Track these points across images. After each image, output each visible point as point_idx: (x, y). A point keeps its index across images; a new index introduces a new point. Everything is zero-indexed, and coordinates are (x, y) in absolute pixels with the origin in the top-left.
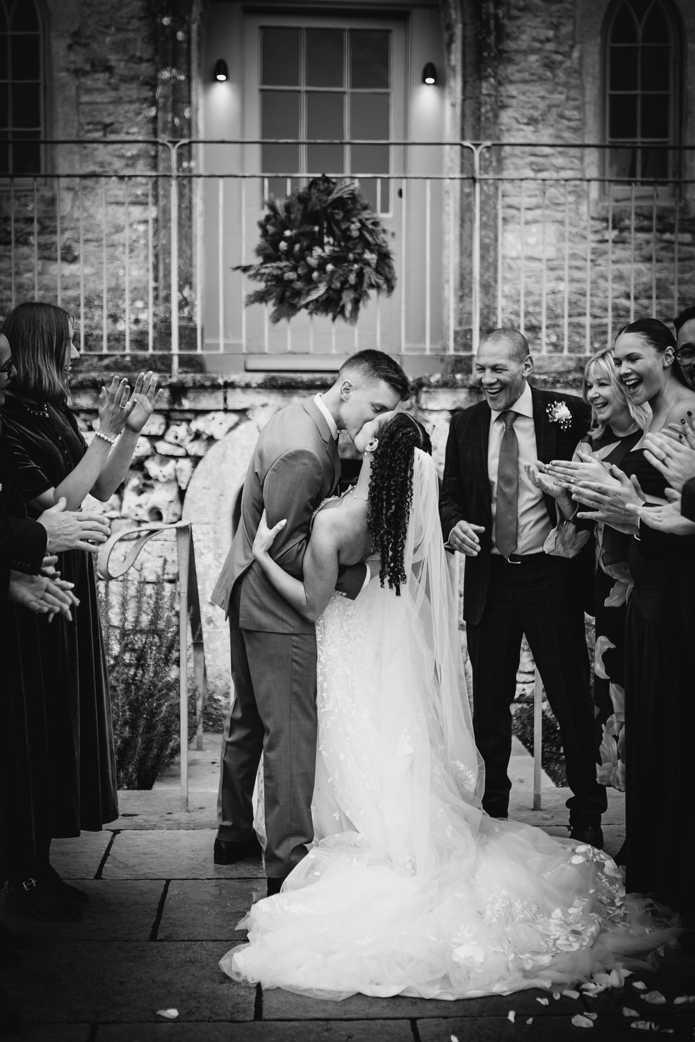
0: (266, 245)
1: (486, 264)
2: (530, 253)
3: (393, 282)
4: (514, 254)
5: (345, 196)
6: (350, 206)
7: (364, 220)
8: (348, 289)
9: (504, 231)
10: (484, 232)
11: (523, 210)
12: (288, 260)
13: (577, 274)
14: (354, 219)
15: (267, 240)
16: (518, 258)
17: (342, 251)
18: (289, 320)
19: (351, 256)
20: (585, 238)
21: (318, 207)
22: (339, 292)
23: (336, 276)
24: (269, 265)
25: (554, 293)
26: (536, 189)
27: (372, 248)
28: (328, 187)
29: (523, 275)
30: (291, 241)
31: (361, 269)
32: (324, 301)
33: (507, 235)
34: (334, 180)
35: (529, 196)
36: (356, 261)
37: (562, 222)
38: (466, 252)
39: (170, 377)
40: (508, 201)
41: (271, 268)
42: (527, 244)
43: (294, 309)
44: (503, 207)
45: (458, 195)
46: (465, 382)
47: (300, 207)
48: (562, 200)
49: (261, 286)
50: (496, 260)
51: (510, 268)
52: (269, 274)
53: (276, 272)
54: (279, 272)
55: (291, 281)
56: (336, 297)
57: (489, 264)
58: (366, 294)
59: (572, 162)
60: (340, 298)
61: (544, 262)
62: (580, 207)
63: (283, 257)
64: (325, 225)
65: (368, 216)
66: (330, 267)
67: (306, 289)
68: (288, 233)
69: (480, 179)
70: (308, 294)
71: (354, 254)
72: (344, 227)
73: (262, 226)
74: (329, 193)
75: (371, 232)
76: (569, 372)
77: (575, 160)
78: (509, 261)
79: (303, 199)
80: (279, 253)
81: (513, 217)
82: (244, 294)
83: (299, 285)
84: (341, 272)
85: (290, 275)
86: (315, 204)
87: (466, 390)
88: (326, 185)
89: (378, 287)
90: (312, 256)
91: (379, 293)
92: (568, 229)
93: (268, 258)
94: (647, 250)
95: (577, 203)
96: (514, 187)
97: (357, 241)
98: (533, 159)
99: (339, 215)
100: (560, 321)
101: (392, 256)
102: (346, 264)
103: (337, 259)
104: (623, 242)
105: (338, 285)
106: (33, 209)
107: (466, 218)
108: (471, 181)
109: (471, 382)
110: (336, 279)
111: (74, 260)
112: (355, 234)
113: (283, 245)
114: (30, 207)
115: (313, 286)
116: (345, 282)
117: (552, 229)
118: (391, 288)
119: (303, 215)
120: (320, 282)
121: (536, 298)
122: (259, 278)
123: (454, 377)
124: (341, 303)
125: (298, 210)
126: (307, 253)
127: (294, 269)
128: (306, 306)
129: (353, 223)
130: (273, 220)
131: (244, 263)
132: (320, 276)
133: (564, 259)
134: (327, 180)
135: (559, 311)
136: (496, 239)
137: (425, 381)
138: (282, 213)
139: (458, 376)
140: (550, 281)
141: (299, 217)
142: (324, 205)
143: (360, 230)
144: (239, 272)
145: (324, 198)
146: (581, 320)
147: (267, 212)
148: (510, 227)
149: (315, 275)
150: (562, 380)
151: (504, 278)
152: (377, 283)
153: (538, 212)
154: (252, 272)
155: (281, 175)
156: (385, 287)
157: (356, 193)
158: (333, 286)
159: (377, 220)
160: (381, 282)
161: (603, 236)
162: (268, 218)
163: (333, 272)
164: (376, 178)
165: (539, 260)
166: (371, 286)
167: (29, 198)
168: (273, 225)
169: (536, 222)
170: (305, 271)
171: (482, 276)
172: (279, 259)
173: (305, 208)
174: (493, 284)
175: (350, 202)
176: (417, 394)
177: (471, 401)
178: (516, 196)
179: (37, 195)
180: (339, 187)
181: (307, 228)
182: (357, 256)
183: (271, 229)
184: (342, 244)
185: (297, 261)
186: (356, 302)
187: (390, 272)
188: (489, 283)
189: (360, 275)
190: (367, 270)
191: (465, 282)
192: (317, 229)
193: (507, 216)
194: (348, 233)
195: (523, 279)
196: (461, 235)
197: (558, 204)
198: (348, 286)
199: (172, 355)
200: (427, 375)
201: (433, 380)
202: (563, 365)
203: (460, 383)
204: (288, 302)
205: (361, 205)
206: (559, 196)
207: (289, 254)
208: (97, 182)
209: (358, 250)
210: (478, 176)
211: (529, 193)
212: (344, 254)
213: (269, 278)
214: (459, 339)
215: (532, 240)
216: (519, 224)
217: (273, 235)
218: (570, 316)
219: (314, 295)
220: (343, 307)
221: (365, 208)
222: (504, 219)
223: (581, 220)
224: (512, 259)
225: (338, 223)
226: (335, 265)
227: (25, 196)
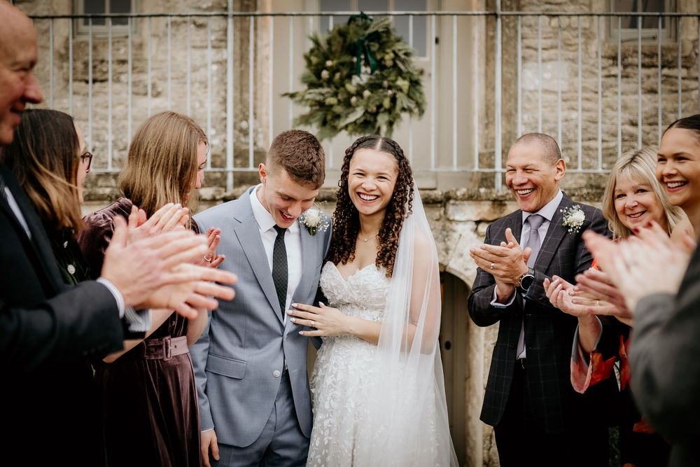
0: (311, 74)
1: (508, 96)
2: (546, 87)
3: (424, 107)
4: (532, 88)
5: (381, 30)
6: (385, 39)
7: (397, 51)
8: (383, 112)
9: (523, 68)
10: (505, 69)
11: (540, 50)
12: (329, 86)
13: (589, 105)
14: (388, 51)
15: (311, 70)
16: (536, 91)
17: (378, 79)
18: (331, 141)
19: (386, 83)
20: (594, 73)
21: (355, 40)
22: (375, 115)
23: (371, 101)
24: (311, 91)
25: (567, 120)
26: (550, 32)
27: (404, 75)
28: (365, 23)
29: (540, 105)
30: (333, 71)
31: (395, 94)
32: (362, 123)
33: (525, 71)
34: (371, 17)
35: (545, 38)
36: (390, 88)
37: (574, 61)
38: (490, 86)
39: (226, 191)
40: (527, 42)
41: (314, 94)
42: (544, 79)
43: (335, 130)
44: (522, 48)
45: (483, 38)
46: (489, 196)
47: (340, 39)
48: (574, 41)
49: (307, 110)
50: (516, 93)
51: (529, 100)
52: (313, 100)
53: (319, 98)
54: (321, 98)
55: (331, 106)
56: (372, 120)
57: (510, 96)
58: (398, 116)
59: (582, 9)
60: (376, 121)
61: (560, 94)
62: (589, 47)
63: (325, 84)
64: (363, 57)
65: (400, 48)
66: (367, 93)
67: (345, 112)
68: (329, 63)
69: (502, 15)
70: (347, 116)
71: (389, 81)
72: (379, 56)
73: (307, 58)
74: (366, 28)
75: (403, 62)
76: (580, 188)
77: (584, 7)
78: (527, 93)
79: (342, 33)
80: (321, 81)
81: (531, 56)
82: (291, 117)
83: (338, 109)
84: (376, 97)
85: (331, 100)
86: (353, 38)
87: (490, 203)
88: (364, 20)
89: (410, 111)
90: (351, 83)
91: (411, 116)
92: (580, 67)
93: (312, 85)
94: (649, 84)
95: (586, 44)
96: (532, 31)
97: (391, 69)
98: (548, 6)
99: (375, 47)
100: (572, 145)
101: (423, 83)
102: (381, 90)
103: (374, 86)
104: (627, 77)
105: (375, 109)
106: (126, 52)
107: (490, 58)
108: (494, 17)
109: (494, 196)
110: (373, 103)
111: (158, 95)
112: (389, 63)
113: (325, 74)
114: (122, 51)
115: (351, 109)
116: (380, 106)
117: (565, 67)
118: (422, 112)
119: (343, 47)
120: (358, 106)
121: (552, 126)
122: (304, 103)
123: (478, 191)
124: (377, 125)
125: (339, 42)
126: (346, 81)
127: (335, 95)
128: (346, 127)
129: (387, 53)
130: (316, 52)
131: (291, 91)
132: (358, 100)
133: (576, 92)
134: (364, 17)
135: (571, 136)
136: (516, 74)
137: (452, 194)
138: (325, 46)
139: (482, 190)
140: (563, 110)
141: (339, 49)
142: (362, 38)
143: (394, 60)
144: (287, 98)
145: (361, 32)
146: (592, 144)
147: (311, 45)
148: (529, 64)
149: (354, 100)
150: (576, 194)
151: (524, 108)
152: (408, 107)
153: (552, 52)
154: (298, 98)
155: (324, 13)
156: (416, 110)
157: (391, 27)
158: (369, 110)
159: (409, 51)
160: (412, 105)
161: (609, 71)
162: (312, 51)
163: (369, 98)
164: (408, 15)
165: (555, 93)
166: (404, 109)
167: (121, 44)
168: (316, 56)
169: (551, 60)
170: (345, 96)
171: (503, 105)
172: (321, 86)
173: (345, 41)
174: (514, 112)
175: (384, 35)
176: (445, 206)
177: (495, 213)
178: (534, 38)
179: (129, 41)
180: (375, 23)
181: (346, 58)
182: (391, 84)
183: (314, 60)
184: (377, 72)
185: (337, 88)
186: (391, 124)
187: (420, 98)
188: (511, 112)
189: (394, 100)
190: (399, 95)
191: (489, 112)
192: (355, 59)
193: (526, 55)
194: (383, 62)
195: (540, 110)
196: (486, 72)
197: (570, 45)
198: (382, 110)
199: (227, 172)
200: (454, 189)
201: (459, 194)
202: (576, 183)
203: (484, 198)
204: (330, 124)
205: (395, 39)
206: (571, 38)
207: (330, 82)
208: (178, 30)
209: (392, 78)
210: (499, 12)
211: (545, 36)
212: (380, 81)
213: (314, 103)
214: (485, 160)
215: (547, 76)
216: (537, 61)
217: (317, 65)
218: (582, 140)
219: (352, 118)
220: (379, 128)
221: (398, 40)
222: (524, 58)
223: (590, 57)
224: (530, 91)
225: (373, 54)
226: (372, 92)
227: (118, 42)
